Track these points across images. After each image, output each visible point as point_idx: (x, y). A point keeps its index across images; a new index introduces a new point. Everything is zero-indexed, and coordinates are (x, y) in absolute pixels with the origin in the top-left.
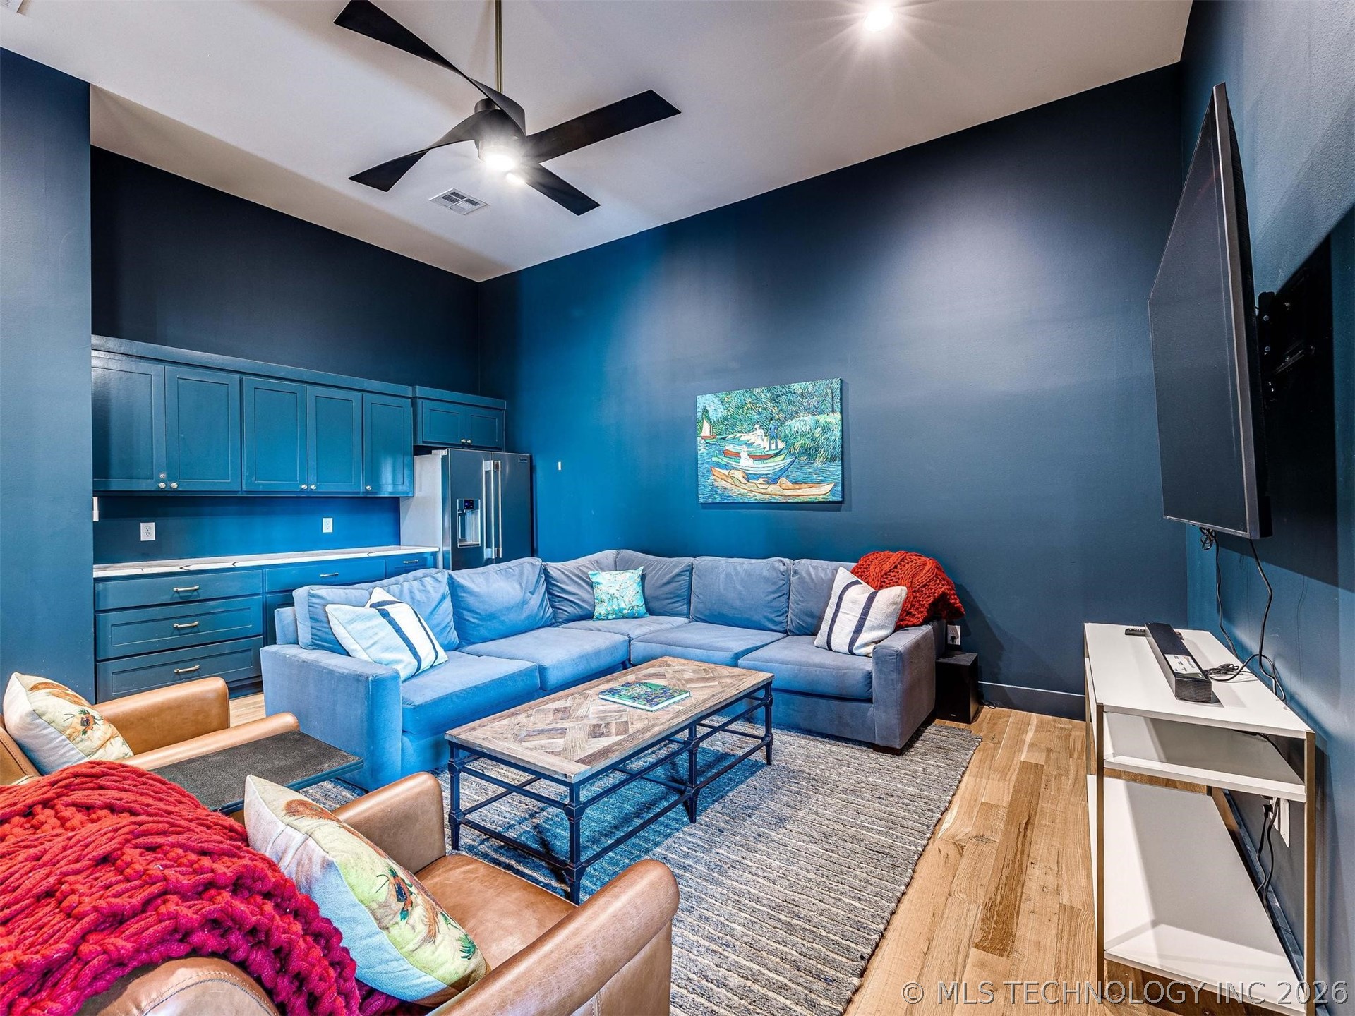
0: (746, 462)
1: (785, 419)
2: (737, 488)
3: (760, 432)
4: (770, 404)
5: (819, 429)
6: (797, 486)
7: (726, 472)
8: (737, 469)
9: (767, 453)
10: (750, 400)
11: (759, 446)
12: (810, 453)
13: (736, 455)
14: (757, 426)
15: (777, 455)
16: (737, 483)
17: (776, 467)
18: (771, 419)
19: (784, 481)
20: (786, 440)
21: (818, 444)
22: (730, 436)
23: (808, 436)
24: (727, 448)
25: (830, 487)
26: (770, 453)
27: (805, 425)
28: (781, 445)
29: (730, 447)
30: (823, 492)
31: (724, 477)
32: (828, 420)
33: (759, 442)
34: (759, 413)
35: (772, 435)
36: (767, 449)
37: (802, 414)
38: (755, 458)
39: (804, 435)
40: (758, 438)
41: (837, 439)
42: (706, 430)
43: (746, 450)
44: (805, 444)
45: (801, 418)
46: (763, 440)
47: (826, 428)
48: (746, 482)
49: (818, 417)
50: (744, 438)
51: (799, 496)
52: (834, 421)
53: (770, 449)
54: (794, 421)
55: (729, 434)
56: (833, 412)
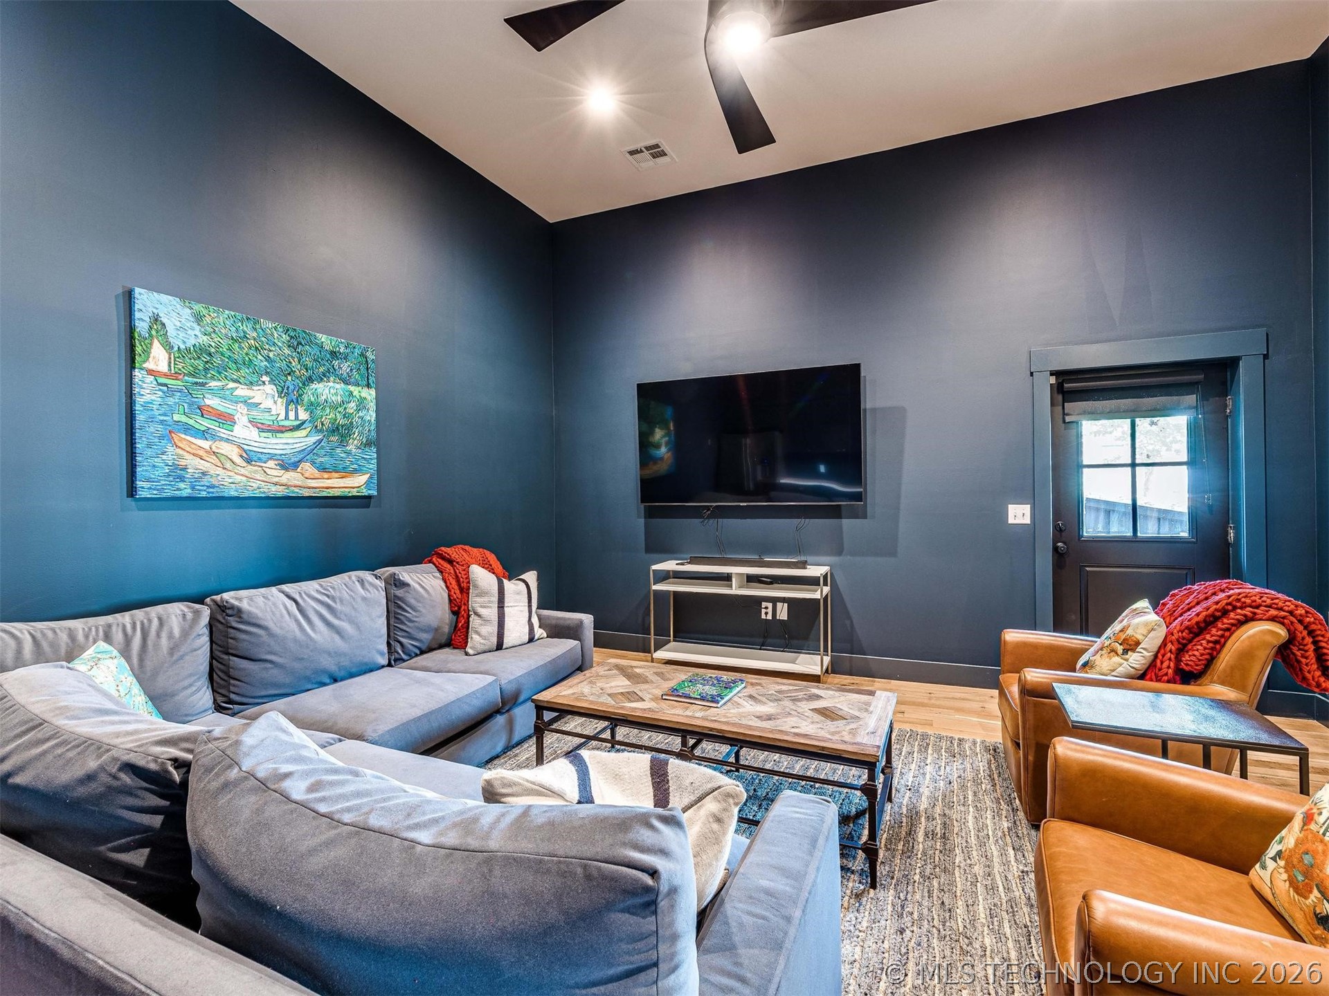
0: (244, 431)
1: (310, 380)
2: (230, 473)
3: (270, 389)
4: (287, 351)
5: (353, 405)
6: (326, 475)
7: (205, 444)
8: (227, 440)
9: (281, 423)
10: (255, 334)
11: (269, 410)
12: (341, 432)
13: (226, 419)
14: (265, 378)
15: (297, 428)
16: (228, 465)
17: (295, 446)
18: (289, 374)
19: (306, 467)
20: (311, 407)
21: (351, 423)
22: (213, 384)
23: (340, 409)
24: (208, 402)
25: (365, 478)
26: (287, 423)
27: (336, 394)
28: (303, 415)
29: (212, 402)
30: (357, 483)
31: (201, 453)
32: (363, 395)
33: (268, 403)
34: (268, 359)
35: (293, 398)
36: (282, 416)
37: (332, 379)
38: (262, 428)
39: (334, 407)
40: (266, 396)
41: (373, 421)
42: (158, 359)
43: (245, 412)
44: (336, 420)
45: (331, 384)
46: (275, 402)
47: (361, 404)
48: (245, 464)
49: (352, 388)
50: (242, 391)
51: (327, 488)
52: (369, 398)
53: (287, 418)
54: (321, 385)
55: (213, 378)
56: (368, 386)
